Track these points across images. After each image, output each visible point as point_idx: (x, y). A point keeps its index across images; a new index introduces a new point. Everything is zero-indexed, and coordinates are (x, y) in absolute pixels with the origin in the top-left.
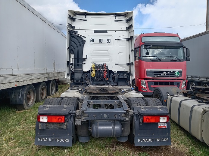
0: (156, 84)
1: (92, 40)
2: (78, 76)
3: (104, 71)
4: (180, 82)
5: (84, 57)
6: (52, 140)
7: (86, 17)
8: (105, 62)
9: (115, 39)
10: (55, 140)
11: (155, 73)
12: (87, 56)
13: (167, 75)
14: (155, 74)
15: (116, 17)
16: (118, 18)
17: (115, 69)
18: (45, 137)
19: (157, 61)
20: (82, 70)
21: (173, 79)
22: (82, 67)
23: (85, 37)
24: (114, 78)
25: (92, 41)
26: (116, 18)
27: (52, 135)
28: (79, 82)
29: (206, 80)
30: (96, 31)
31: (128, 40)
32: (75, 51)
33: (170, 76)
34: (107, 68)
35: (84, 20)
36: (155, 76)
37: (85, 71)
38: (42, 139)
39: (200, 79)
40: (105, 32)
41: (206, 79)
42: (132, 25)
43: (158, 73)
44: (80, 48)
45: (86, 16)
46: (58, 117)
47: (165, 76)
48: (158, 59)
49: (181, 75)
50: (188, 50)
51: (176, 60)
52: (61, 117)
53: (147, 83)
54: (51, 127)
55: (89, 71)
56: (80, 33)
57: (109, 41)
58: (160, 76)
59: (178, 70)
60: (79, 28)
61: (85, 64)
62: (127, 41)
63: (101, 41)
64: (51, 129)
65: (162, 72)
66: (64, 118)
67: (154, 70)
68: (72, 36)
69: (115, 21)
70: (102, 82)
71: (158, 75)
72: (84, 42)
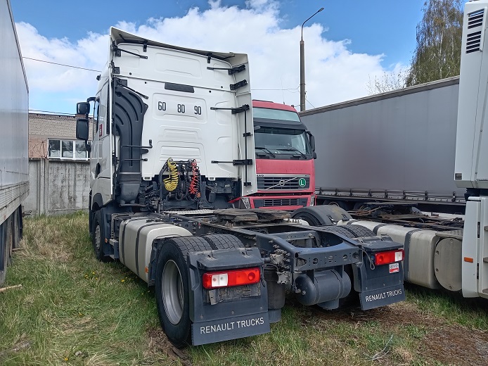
0: (268, 203)
1: (161, 104)
2: (130, 189)
3: (192, 176)
4: (307, 199)
5: (145, 143)
6: (230, 326)
7: (145, 51)
8: (192, 158)
9: (211, 108)
10: (236, 325)
11: (265, 181)
12: (150, 142)
13: (287, 186)
14: (265, 185)
15: (209, 59)
16: (214, 63)
17: (211, 172)
18: (215, 323)
19: (268, 158)
20: (141, 175)
21: (296, 194)
22: (139, 169)
23: (147, 98)
24: (208, 192)
25: (162, 107)
26: (209, 62)
27: (231, 315)
28: (133, 203)
29: (336, 195)
30: (170, 86)
31: (235, 111)
32: (124, 128)
33: (291, 188)
34: (197, 171)
35: (141, 57)
36: (266, 188)
37: (146, 178)
38: (210, 328)
39: (323, 193)
40: (190, 89)
41: (334, 193)
42: (245, 81)
43: (272, 181)
44: (135, 122)
45: (145, 47)
46: (247, 272)
47: (283, 188)
48: (271, 153)
49: (307, 186)
50: (312, 138)
51: (299, 157)
52: (253, 271)
53: (252, 203)
54: (228, 297)
55: (156, 178)
56: (133, 85)
57: (198, 110)
58: (274, 188)
59: (304, 176)
60: (130, 74)
61: (146, 160)
62: (233, 113)
63: (181, 109)
64: (229, 301)
65: (277, 180)
66: (258, 272)
67: (265, 175)
68: (118, 91)
69: (209, 68)
70: (184, 204)
71: (272, 185)
72: (144, 108)
